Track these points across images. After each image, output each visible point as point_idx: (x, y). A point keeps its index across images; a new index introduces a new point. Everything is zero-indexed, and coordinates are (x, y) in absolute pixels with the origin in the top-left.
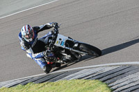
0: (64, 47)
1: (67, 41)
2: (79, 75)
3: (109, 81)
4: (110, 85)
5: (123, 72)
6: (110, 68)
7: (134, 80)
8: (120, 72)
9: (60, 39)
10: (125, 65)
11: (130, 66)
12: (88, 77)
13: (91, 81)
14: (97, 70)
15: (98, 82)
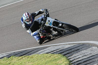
0: (52, 26)
1: (54, 22)
2: (47, 50)
3: (68, 55)
4: (69, 58)
5: (78, 48)
6: (69, 46)
7: (86, 54)
8: (76, 49)
9: (49, 21)
10: (80, 44)
11: (83, 44)
12: (53, 52)
13: (55, 55)
14: (60, 47)
15: (60, 56)
